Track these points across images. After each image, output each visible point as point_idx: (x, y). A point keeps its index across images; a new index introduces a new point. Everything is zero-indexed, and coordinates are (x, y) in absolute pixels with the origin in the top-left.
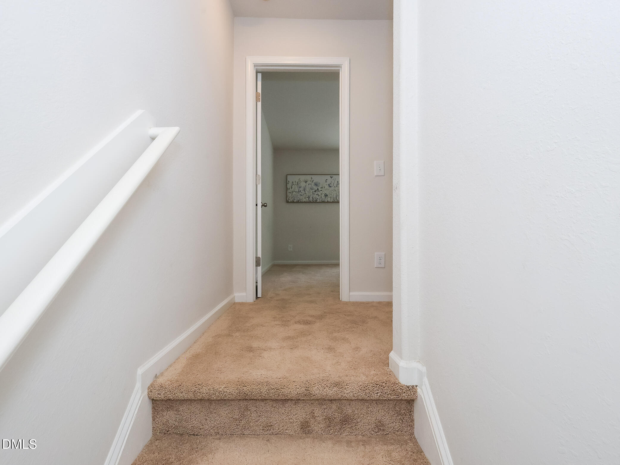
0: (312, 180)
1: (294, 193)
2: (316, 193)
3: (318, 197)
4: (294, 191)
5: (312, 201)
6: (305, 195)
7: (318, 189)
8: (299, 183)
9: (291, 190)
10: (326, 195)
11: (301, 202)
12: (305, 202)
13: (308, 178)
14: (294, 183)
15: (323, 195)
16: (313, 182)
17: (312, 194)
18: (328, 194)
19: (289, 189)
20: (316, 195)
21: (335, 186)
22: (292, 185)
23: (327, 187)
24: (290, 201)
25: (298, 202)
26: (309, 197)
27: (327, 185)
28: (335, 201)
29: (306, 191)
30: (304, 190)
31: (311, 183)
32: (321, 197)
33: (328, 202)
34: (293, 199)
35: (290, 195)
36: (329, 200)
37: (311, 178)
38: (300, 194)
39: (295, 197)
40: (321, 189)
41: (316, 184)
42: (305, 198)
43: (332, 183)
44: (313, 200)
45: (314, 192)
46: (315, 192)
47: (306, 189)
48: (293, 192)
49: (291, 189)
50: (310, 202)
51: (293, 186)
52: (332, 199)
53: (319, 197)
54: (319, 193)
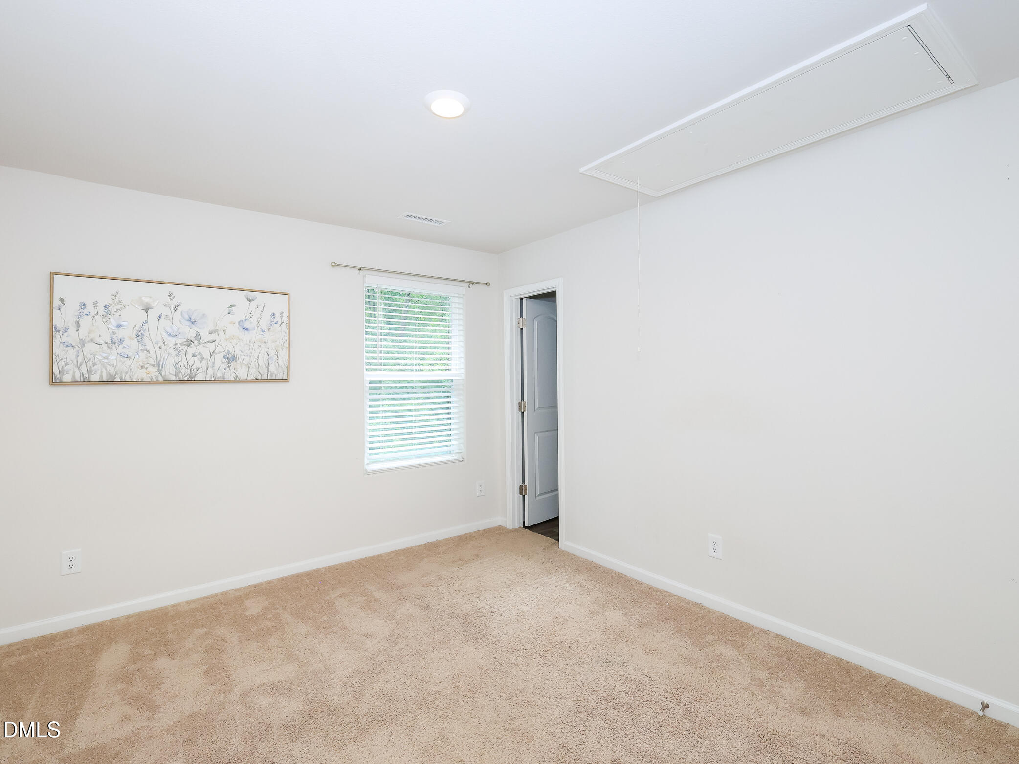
0: (174, 302)
1: (90, 347)
2: (191, 350)
3: (197, 364)
4: (92, 340)
5: (174, 378)
6: (143, 355)
7: (198, 337)
8: (112, 309)
9: (72, 336)
10: (230, 359)
11: (123, 382)
12: (142, 382)
13: (157, 295)
14: (90, 308)
15: (219, 359)
16: (176, 310)
17: (173, 353)
18: (237, 353)
19: (66, 330)
20: (189, 356)
21: (265, 328)
22: (79, 317)
23: (234, 330)
24: (67, 378)
25: (110, 382)
26: (159, 366)
27: (233, 323)
28: (265, 377)
29: (146, 340)
30: (140, 337)
31: (166, 311)
32: (210, 364)
33: (237, 380)
34: (85, 372)
35: (72, 353)
36: (242, 374)
37: (170, 294)
38: (120, 350)
39: (94, 364)
40: (212, 337)
41: (190, 319)
42: (142, 367)
43: (254, 320)
44: (180, 372)
45: (183, 347)
46: (189, 342)
47: (146, 334)
48: (83, 343)
49: (72, 330)
50: (166, 382)
51: (85, 322)
52: (252, 371)
53: (204, 362)
54: (201, 349)
